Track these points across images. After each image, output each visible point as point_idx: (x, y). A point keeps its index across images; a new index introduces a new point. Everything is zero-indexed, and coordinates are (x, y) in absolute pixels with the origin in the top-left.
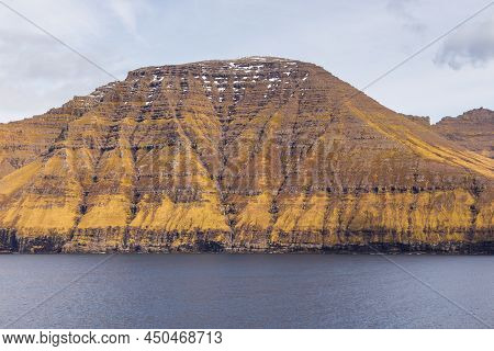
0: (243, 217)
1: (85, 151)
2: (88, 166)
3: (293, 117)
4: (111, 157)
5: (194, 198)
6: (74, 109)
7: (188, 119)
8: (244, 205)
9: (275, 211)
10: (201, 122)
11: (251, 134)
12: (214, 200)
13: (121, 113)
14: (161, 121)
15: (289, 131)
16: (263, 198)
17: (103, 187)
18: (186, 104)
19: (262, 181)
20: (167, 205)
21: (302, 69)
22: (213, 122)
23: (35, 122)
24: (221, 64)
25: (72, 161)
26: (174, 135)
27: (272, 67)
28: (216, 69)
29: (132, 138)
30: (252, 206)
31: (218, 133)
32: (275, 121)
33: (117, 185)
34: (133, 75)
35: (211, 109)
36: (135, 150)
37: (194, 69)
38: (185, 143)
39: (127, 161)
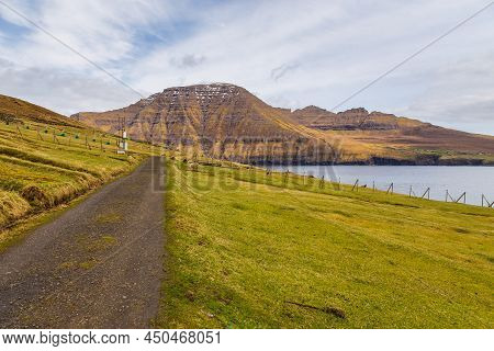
1: (146, 124)
2: (148, 130)
3: (232, 110)
4: (157, 127)
6: (140, 105)
7: (189, 110)
8: (211, 147)
9: (223, 149)
10: (195, 112)
11: (214, 117)
12: (200, 144)
13: (160, 109)
14: (178, 111)
15: (230, 116)
16: (218, 144)
18: (189, 104)
19: (218, 137)
20: (180, 146)
21: (237, 89)
22: (200, 112)
23: (123, 110)
24: (203, 86)
25: (141, 128)
26: (183, 118)
27: (225, 87)
28: (201, 88)
29: (166, 118)
30: (214, 147)
31: (201, 116)
32: (225, 111)
33: (160, 138)
34: (165, 91)
35: (198, 106)
36: (167, 123)
37: (192, 88)
38: (188, 121)
39: (164, 128)
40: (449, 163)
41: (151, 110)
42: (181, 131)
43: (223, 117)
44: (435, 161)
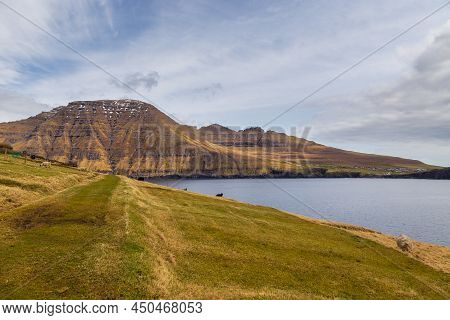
0: (118, 165)
1: (47, 137)
2: (49, 143)
3: (141, 125)
4: (60, 140)
5: (97, 157)
6: (41, 117)
7: (96, 124)
8: (118, 161)
9: (131, 163)
10: (102, 127)
11: (123, 132)
12: (106, 159)
13: (64, 121)
14: (83, 125)
16: (126, 158)
17: (56, 153)
18: (96, 118)
19: (126, 151)
20: (85, 160)
21: (146, 106)
22: (107, 126)
23: (21, 122)
24: (111, 101)
25: (41, 141)
26: (88, 133)
27: (133, 104)
28: (109, 103)
29: (70, 132)
30: (122, 161)
31: (109, 131)
32: (135, 127)
33: (62, 152)
34: (71, 104)
35: (106, 121)
36: (71, 137)
37: (99, 103)
38: (94, 135)
39: (67, 142)
40: (335, 176)
41: (53, 123)
42: (86, 145)
43: (131, 132)
44: (322, 174)
